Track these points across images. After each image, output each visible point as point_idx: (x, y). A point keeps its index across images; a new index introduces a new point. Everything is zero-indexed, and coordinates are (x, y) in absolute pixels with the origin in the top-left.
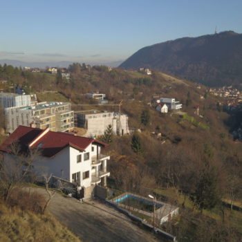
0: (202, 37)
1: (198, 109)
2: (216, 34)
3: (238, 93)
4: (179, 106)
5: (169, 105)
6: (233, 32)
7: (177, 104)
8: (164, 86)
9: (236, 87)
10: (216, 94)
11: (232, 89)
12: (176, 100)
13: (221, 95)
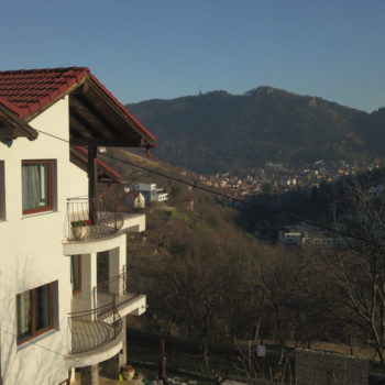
0: (180, 99)
1: (192, 203)
2: (201, 95)
3: (240, 182)
4: (163, 197)
5: (146, 194)
6: (225, 92)
7: (160, 192)
8: (130, 171)
9: (235, 173)
10: (209, 183)
11: (229, 177)
12: (157, 187)
13: (217, 185)
